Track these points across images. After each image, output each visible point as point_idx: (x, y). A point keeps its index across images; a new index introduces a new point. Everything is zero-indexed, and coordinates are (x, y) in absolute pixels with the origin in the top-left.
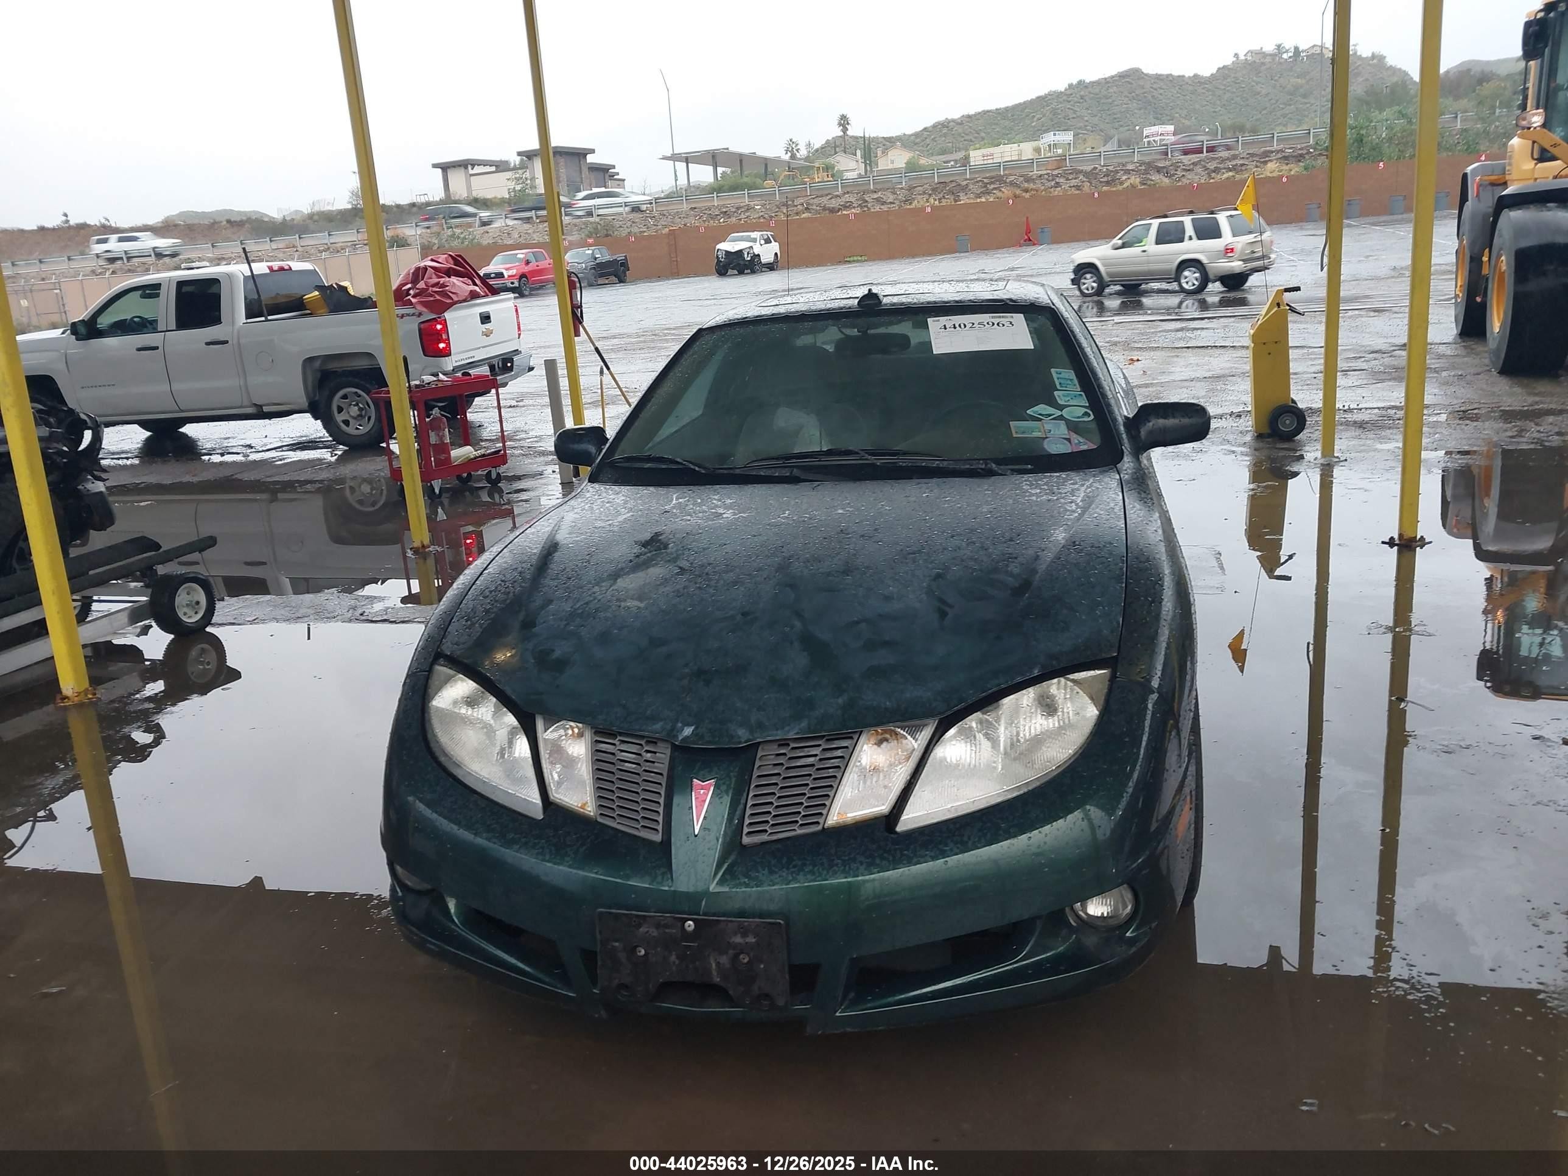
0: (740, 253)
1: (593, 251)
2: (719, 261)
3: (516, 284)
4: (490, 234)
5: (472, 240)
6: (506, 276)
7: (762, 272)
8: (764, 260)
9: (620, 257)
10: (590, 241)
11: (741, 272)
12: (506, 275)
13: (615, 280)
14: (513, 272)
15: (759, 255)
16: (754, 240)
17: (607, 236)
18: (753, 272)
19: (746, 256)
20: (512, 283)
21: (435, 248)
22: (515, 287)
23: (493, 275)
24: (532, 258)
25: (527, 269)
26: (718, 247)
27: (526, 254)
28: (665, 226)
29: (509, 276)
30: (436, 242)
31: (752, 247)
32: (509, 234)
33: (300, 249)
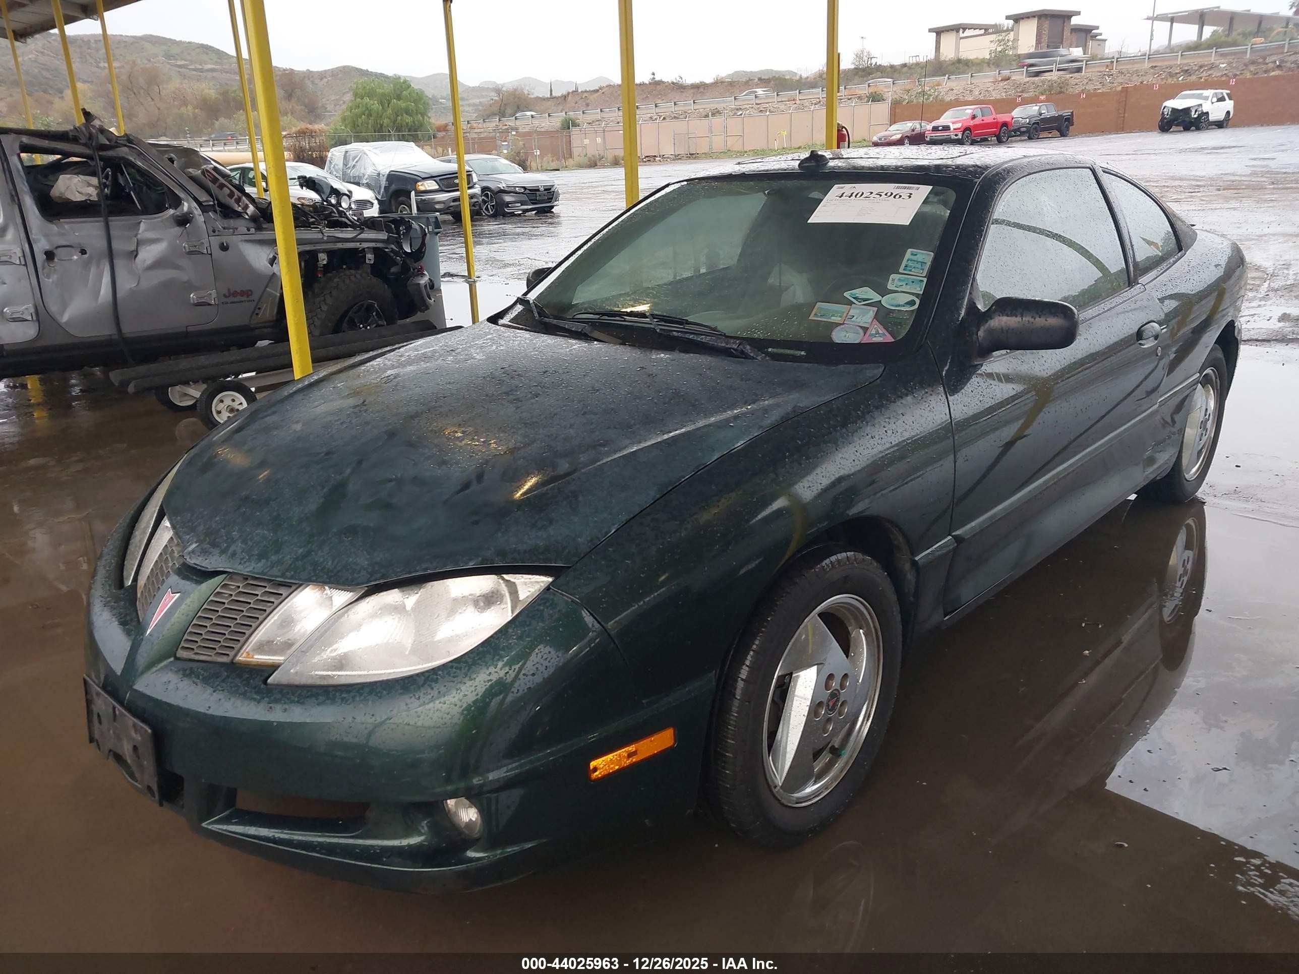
0: (1187, 111)
1: (1040, 107)
2: (1163, 118)
3: (960, 136)
4: (955, 91)
5: (937, 97)
6: (952, 129)
7: (1207, 129)
8: (1212, 118)
9: (1066, 113)
10: (1042, 98)
11: (1187, 129)
12: (952, 127)
13: (1057, 133)
14: (959, 125)
15: (1207, 113)
16: (1206, 98)
17: (1060, 92)
18: (1198, 129)
19: (1193, 113)
20: (956, 135)
21: (905, 103)
22: (958, 140)
23: (940, 128)
24: (979, 113)
25: (972, 123)
26: (1166, 104)
27: (974, 109)
28: (1121, 83)
29: (954, 129)
30: (907, 97)
31: (1201, 105)
32: (971, 91)
33: (798, 102)
